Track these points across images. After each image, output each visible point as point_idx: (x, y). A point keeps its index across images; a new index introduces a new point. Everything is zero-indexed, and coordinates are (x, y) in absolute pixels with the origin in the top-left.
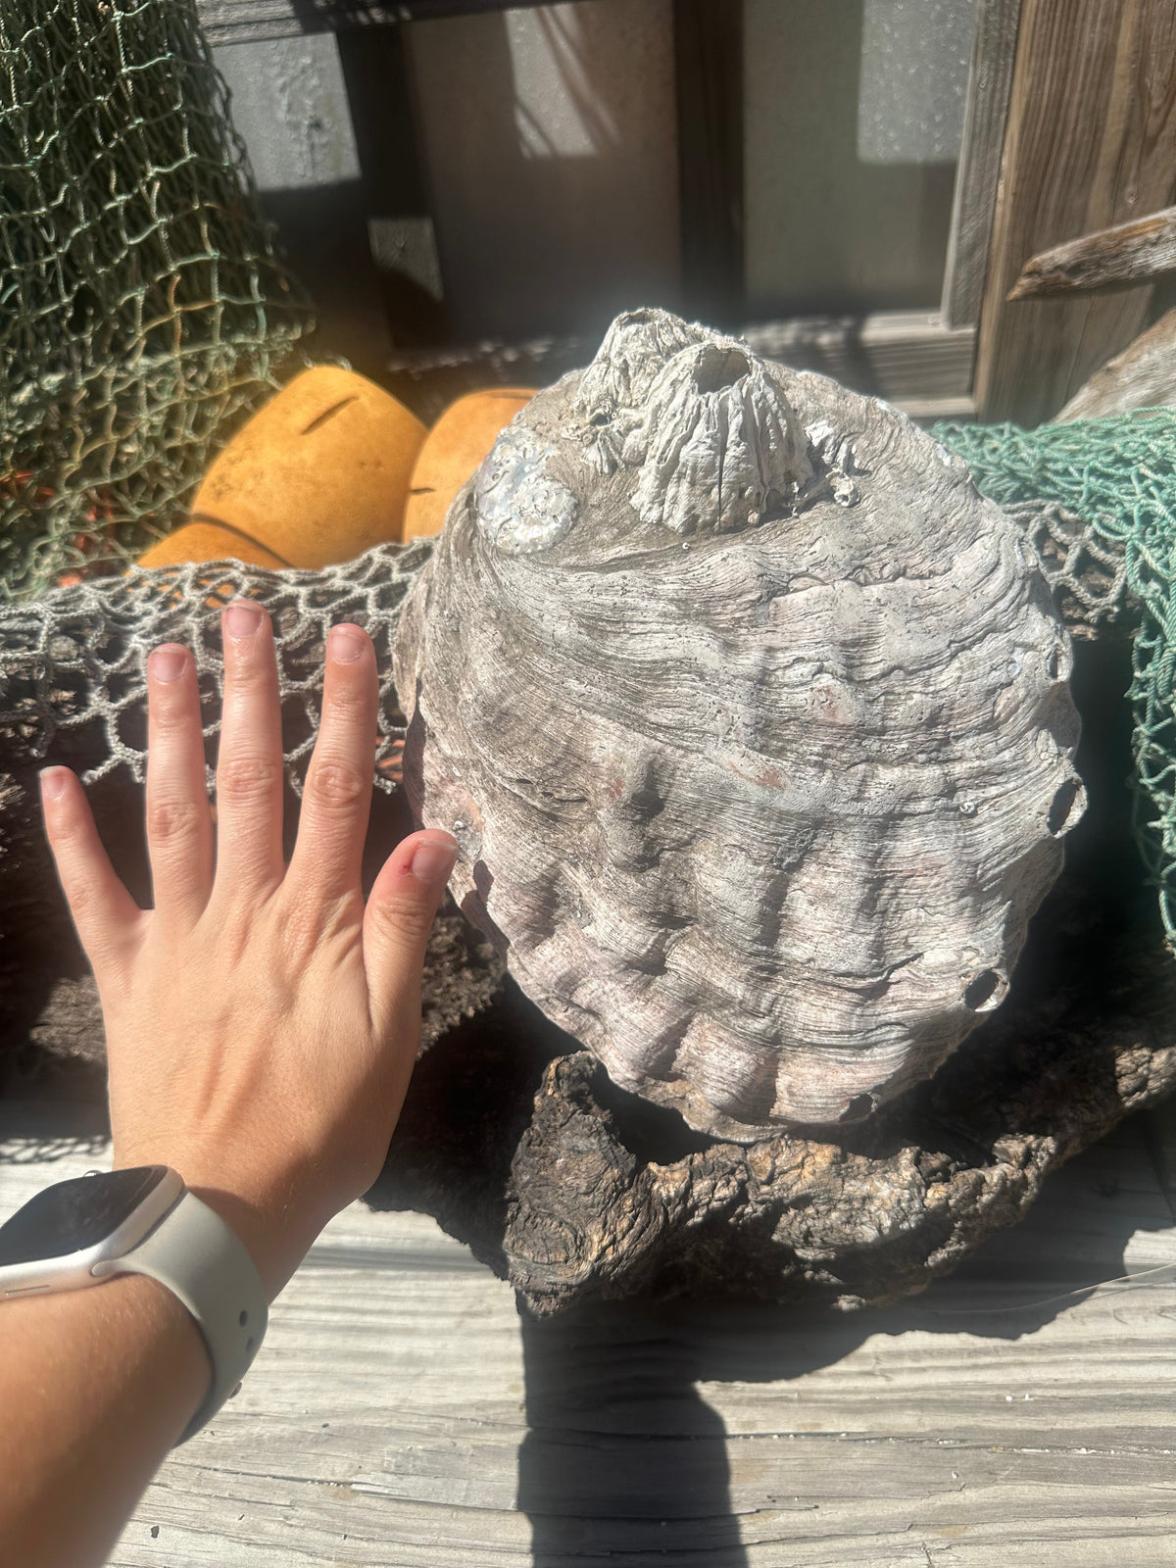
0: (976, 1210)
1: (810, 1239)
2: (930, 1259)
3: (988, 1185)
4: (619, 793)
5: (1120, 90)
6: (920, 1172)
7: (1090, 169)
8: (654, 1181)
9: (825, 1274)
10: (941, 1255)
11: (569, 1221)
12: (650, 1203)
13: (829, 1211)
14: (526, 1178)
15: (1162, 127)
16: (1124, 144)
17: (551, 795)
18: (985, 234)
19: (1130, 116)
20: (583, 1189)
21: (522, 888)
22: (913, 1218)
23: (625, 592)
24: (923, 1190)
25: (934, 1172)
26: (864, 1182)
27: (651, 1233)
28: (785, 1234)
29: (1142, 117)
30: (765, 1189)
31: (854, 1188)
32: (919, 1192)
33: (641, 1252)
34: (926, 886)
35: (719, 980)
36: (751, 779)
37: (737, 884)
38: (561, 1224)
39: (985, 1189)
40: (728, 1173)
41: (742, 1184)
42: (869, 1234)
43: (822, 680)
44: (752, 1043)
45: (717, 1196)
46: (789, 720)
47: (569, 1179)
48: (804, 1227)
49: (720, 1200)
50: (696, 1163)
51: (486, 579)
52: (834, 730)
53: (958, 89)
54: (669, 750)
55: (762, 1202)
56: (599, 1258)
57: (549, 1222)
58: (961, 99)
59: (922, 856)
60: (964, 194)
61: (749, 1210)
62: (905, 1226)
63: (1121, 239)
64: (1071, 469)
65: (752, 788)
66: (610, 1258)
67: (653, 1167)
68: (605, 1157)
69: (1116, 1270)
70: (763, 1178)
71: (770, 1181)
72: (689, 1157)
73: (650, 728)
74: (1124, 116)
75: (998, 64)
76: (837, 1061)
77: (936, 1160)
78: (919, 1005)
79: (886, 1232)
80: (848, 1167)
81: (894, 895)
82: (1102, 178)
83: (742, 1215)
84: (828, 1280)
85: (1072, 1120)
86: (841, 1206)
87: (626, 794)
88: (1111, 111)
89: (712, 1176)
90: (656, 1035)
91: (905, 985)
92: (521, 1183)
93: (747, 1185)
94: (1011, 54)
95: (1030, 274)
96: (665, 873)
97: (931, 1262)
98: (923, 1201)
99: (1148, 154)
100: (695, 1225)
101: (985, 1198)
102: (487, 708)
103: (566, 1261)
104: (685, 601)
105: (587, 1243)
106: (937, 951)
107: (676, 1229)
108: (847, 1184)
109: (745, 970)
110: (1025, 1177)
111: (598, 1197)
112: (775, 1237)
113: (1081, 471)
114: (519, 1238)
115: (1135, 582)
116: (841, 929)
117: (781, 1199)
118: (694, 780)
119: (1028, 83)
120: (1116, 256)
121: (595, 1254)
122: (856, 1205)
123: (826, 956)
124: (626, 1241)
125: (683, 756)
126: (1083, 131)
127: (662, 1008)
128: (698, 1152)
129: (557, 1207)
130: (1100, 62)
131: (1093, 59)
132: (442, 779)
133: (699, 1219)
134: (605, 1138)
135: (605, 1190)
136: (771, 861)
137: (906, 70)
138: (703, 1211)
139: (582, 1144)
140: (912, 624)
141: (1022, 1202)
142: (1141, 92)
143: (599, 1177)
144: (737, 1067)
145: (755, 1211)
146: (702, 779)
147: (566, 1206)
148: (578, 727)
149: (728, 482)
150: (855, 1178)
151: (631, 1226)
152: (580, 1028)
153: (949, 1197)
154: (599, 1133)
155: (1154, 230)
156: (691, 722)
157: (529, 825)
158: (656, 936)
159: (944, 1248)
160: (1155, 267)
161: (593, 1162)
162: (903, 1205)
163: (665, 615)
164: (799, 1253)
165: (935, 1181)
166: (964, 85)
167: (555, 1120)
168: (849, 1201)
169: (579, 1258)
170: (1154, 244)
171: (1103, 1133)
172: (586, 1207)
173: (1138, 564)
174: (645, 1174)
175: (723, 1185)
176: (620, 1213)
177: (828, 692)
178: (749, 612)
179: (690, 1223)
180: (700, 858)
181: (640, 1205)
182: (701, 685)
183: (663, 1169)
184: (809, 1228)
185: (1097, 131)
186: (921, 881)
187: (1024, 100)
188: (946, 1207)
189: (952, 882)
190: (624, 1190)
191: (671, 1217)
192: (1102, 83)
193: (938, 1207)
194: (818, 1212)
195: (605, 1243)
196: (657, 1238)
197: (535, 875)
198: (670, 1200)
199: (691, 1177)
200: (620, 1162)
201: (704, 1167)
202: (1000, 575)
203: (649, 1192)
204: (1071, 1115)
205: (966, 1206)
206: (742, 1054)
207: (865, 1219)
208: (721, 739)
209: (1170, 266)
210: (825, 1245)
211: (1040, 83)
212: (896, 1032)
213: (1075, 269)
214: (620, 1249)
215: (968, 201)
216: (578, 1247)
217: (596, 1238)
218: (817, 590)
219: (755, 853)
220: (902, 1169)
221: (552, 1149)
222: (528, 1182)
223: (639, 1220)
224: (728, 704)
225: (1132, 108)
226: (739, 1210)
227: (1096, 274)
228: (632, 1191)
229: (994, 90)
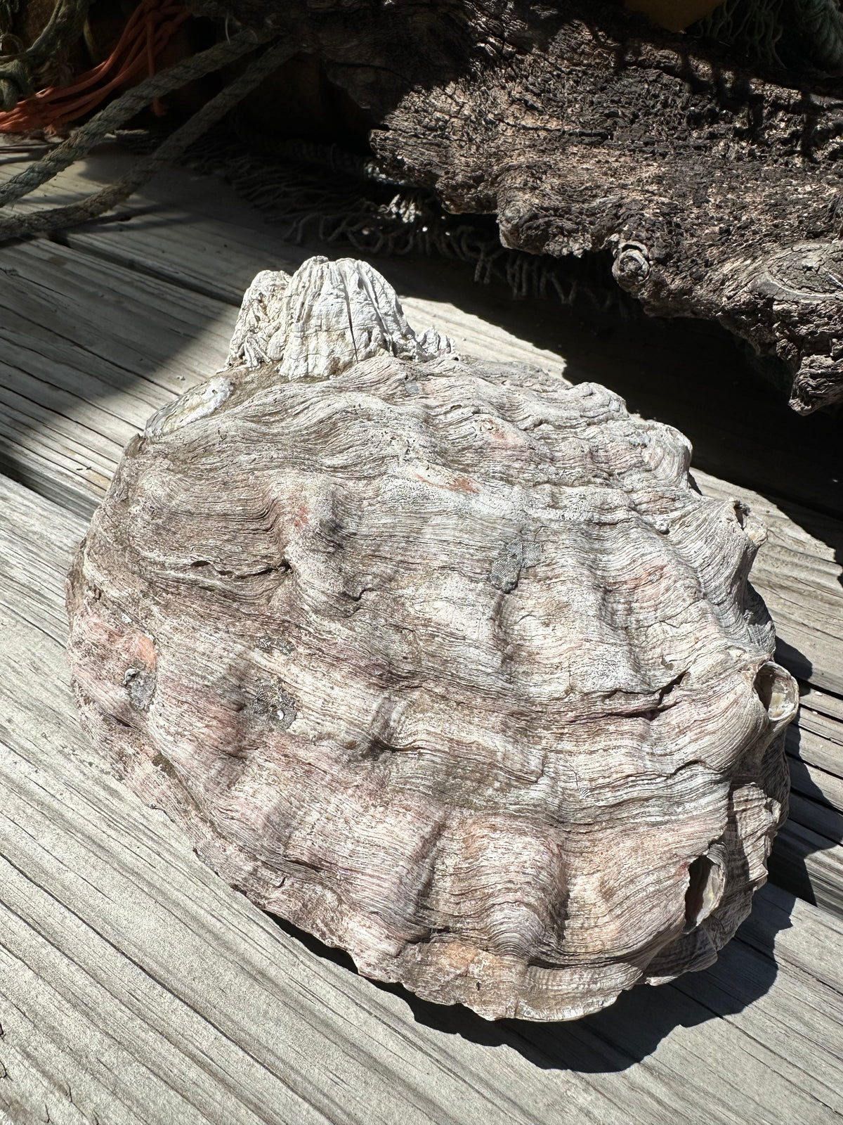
4: (306, 521)
17: (229, 573)
34: (657, 594)
35: (469, 733)
36: (442, 487)
37: (461, 603)
43: (482, 418)
44: (535, 822)
46: (464, 449)
52: (509, 452)
54: (351, 484)
59: (640, 561)
65: (446, 494)
73: (328, 471)
76: (647, 824)
81: (630, 611)
87: (313, 522)
90: (408, 853)
91: (685, 706)
96: (375, 618)
106: (699, 660)
109: (496, 719)
116: (588, 641)
118: (384, 503)
123: (584, 676)
125: (367, 485)
127: (407, 809)
132: (111, 635)
136: (488, 579)
144: (524, 858)
146: (392, 498)
148: (252, 487)
149: (358, 325)
156: (367, 453)
157: (210, 615)
158: (380, 700)
177: (492, 421)
178: (400, 388)
180: (409, 591)
182: (370, 423)
186: (650, 590)
189: (681, 582)
197: (220, 669)
206: (528, 839)
208: (401, 459)
212: (701, 777)
219: (466, 569)
224: (400, 432)
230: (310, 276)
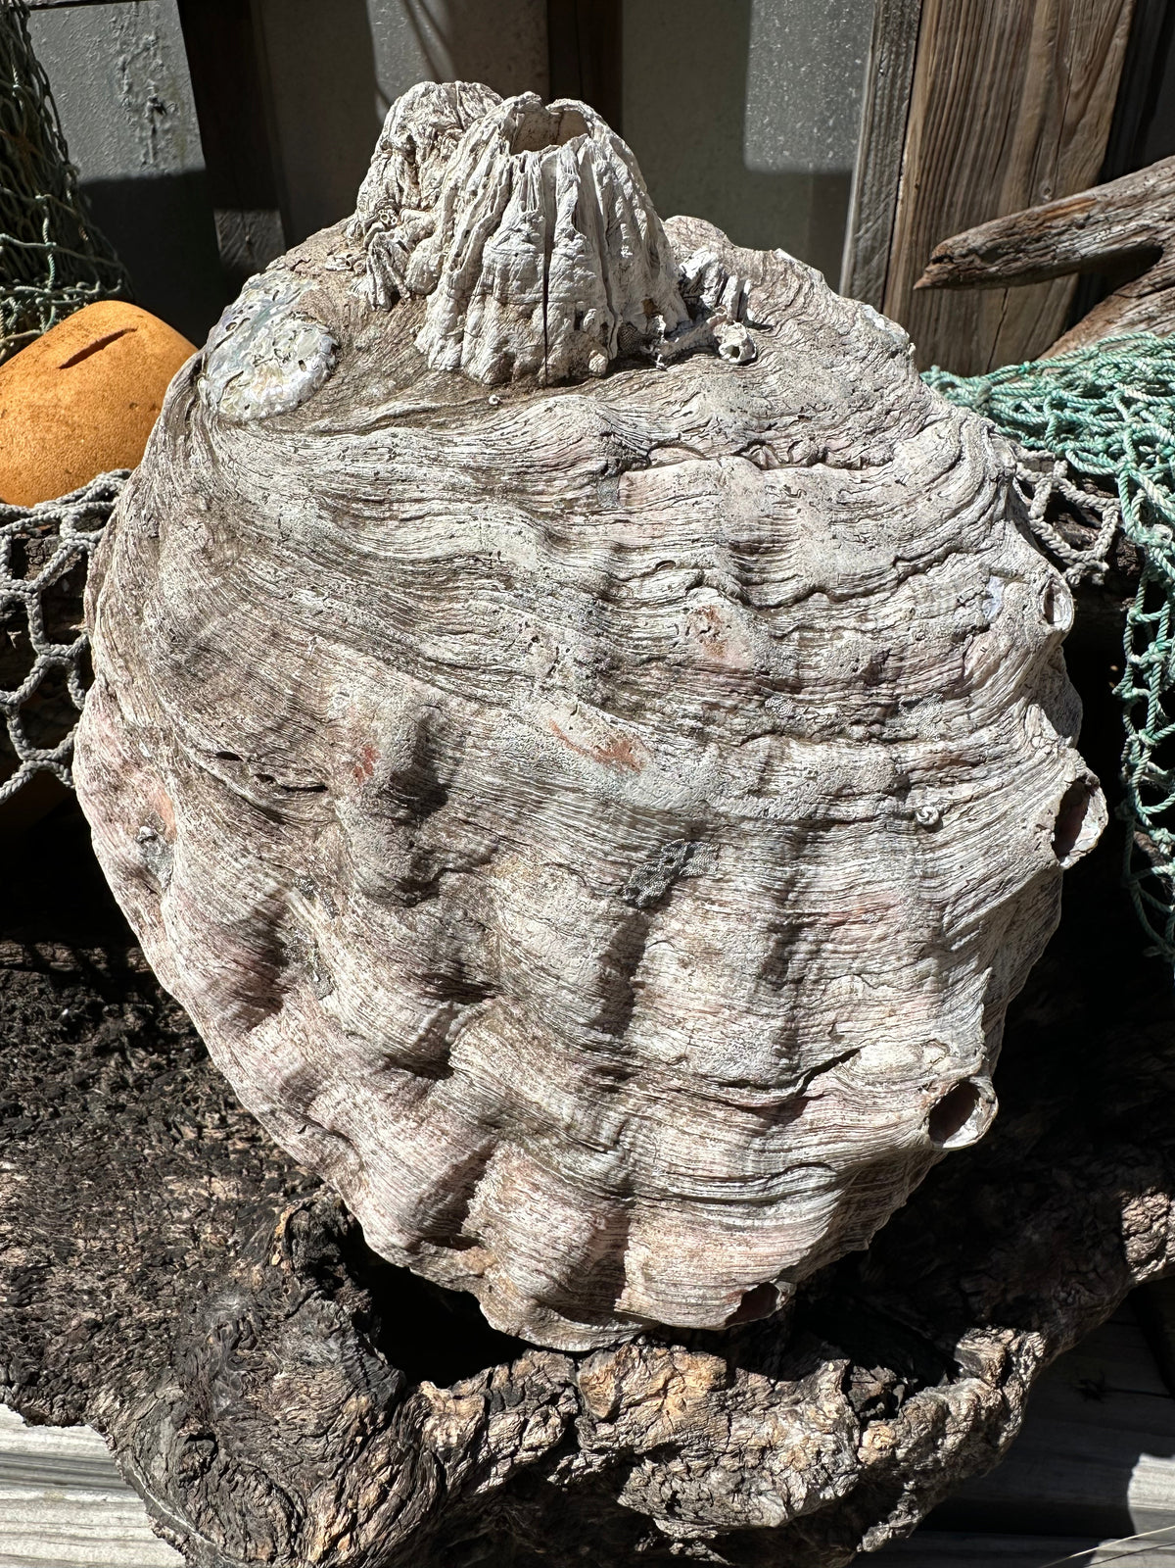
0: (937, 1461)
1: (677, 1509)
2: (865, 1540)
3: (954, 1420)
4: (369, 770)
5: (1036, 71)
6: (850, 1403)
7: (1003, 155)
8: (427, 1415)
9: (701, 1549)
10: (882, 1534)
11: (283, 1485)
12: (416, 1457)
13: (707, 1468)
14: (225, 1403)
15: (1082, 114)
16: (1040, 131)
17: (271, 779)
18: (885, 237)
19: (1047, 101)
20: (310, 1429)
21: (227, 932)
22: (841, 1481)
23: (393, 455)
24: (856, 1434)
25: (872, 1402)
26: (762, 1418)
27: (415, 1509)
28: (638, 1498)
29: (1060, 102)
30: (605, 1430)
31: (748, 1430)
32: (851, 1439)
33: (397, 1545)
34: (865, 940)
35: (533, 1089)
36: (585, 752)
37: (563, 930)
38: (270, 1488)
39: (950, 1427)
40: (547, 1403)
41: (568, 1420)
42: (771, 1512)
43: (701, 597)
44: (588, 1195)
45: (526, 1443)
46: (649, 660)
47: (290, 1409)
48: (667, 1492)
49: (532, 1448)
50: (496, 1383)
51: (198, 456)
52: (722, 679)
53: (852, 91)
54: (454, 702)
55: (600, 1451)
56: (326, 1555)
57: (253, 1484)
58: (858, 100)
59: (859, 890)
60: (861, 193)
61: (579, 1462)
62: (828, 1494)
63: (1043, 221)
64: (1025, 404)
65: (587, 765)
66: (344, 1555)
67: (428, 1388)
68: (348, 1375)
69: (1119, 1523)
70: (603, 1414)
71: (612, 1418)
72: (486, 1372)
73: (425, 668)
74: (1039, 100)
75: (899, 46)
76: (721, 1224)
77: (874, 1381)
78: (853, 1135)
79: (799, 1506)
80: (738, 1395)
81: (815, 954)
82: (1014, 170)
83: (567, 1470)
84: (706, 1556)
85: (1064, 1304)
86: (725, 1461)
87: (381, 773)
88: (1025, 94)
89: (520, 1407)
90: (434, 1177)
91: (831, 1101)
92: (217, 1410)
93: (577, 1421)
94: (915, 35)
95: (939, 260)
96: (449, 909)
97: (866, 1544)
98: (856, 1452)
99: (1068, 143)
100: (491, 1490)
101: (950, 1442)
102: (177, 640)
103: (272, 1559)
104: (487, 471)
105: (308, 1528)
106: (881, 1045)
107: (459, 1499)
108: (735, 1425)
109: (576, 1073)
110: (1004, 1397)
111: (334, 1443)
112: (623, 1500)
113: (1039, 408)
114: (209, 1505)
115: (1135, 525)
116: (731, 1008)
117: (630, 1447)
118: (494, 753)
119: (933, 61)
120: (1038, 240)
121: (319, 1549)
122: (750, 1460)
123: (706, 1053)
124: (372, 1524)
125: (477, 713)
126: (994, 118)
127: (443, 1133)
128: (501, 1363)
129: (268, 1458)
130: (1014, 39)
131: (1006, 35)
132: (125, 762)
133: (499, 1481)
134: (351, 1342)
135: (345, 1432)
136: (619, 892)
137: (797, 68)
138: (503, 1467)
139: (314, 1349)
140: (840, 528)
141: (1002, 1440)
142: (1058, 74)
143: (337, 1409)
144: (559, 1233)
145: (589, 1465)
146: (507, 750)
147: (282, 1459)
148: (310, 664)
149: (558, 300)
150: (747, 1413)
151: (382, 1497)
152: (322, 1160)
153: (896, 1446)
154: (343, 1332)
155: (1082, 210)
156: (489, 656)
157: (238, 829)
158: (433, 1014)
159: (886, 1521)
160: (1083, 252)
161: (329, 1381)
162: (825, 1460)
163: (453, 488)
164: (661, 1525)
165: (875, 1417)
166: (859, 87)
167: (279, 1307)
168: (738, 1454)
169: (293, 1555)
170: (1081, 227)
171: (1104, 1317)
172: (314, 1461)
173: (1137, 500)
174: (412, 1403)
175: (537, 1424)
176: (367, 1475)
177: (711, 615)
178: (588, 490)
179: (482, 1488)
180: (504, 885)
181: (399, 1461)
182: (508, 596)
183: (444, 1393)
184: (675, 1493)
185: (1009, 118)
186: (857, 931)
187: (930, 80)
188: (892, 1461)
189: (906, 934)
190: (377, 1431)
191: (449, 1482)
192: (1015, 63)
193: (880, 1460)
194: (689, 1469)
195: (336, 1530)
196: (425, 1518)
197: (244, 911)
198: (448, 1452)
199: (487, 1410)
200: (373, 1383)
201: (510, 1391)
202: (964, 471)
203: (416, 1434)
204: (1063, 1295)
205: (922, 1457)
206: (570, 1212)
207: (764, 1486)
208: (537, 685)
209: (1100, 251)
210: (699, 1520)
211: (948, 62)
212: (817, 1178)
213: (991, 254)
214: (362, 1540)
215: (866, 200)
216: (293, 1535)
217: (323, 1517)
218: (693, 464)
219: (592, 878)
220: (822, 1398)
221: (270, 1356)
222: (227, 1412)
223: (395, 1486)
224: (550, 627)
225: (1049, 91)
226: (563, 1463)
227: (1016, 260)
228: (389, 1433)
229: (894, 74)
230: (488, 174)
